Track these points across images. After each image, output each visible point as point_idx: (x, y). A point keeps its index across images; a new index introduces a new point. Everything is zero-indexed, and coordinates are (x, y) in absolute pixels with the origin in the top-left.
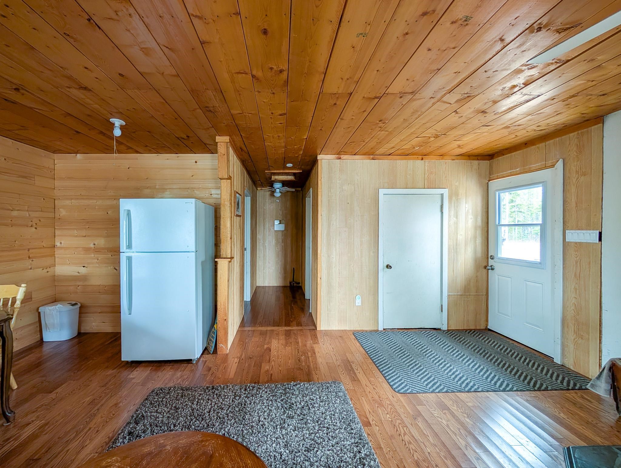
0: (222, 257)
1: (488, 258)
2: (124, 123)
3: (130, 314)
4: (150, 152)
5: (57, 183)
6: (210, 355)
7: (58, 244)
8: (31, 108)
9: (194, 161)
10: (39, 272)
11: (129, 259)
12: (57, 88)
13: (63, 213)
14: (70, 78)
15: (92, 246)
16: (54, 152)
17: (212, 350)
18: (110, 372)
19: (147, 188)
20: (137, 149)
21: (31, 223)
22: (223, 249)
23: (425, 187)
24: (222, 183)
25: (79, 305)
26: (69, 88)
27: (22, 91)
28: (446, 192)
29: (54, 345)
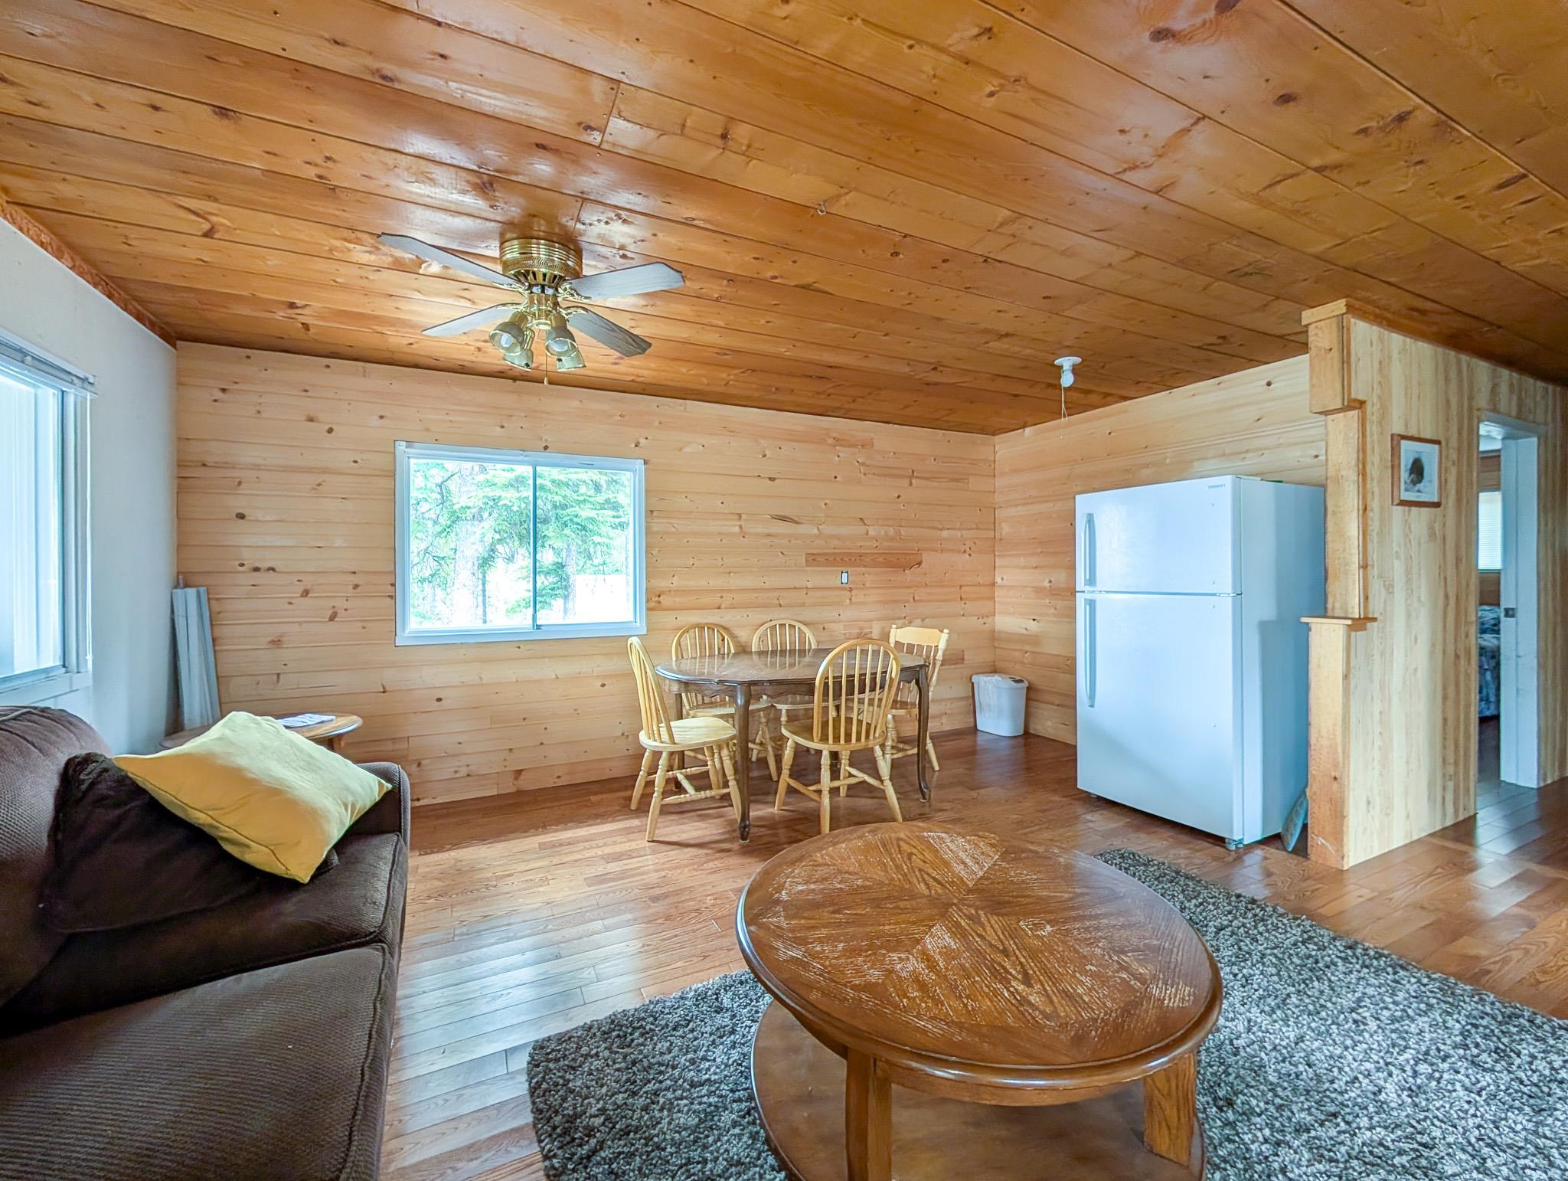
0: (1330, 613)
2: (1078, 360)
3: (1092, 706)
4: (1151, 391)
5: (999, 482)
6: (1284, 853)
7: (998, 580)
8: (953, 384)
9: (1265, 382)
10: (974, 622)
11: (1092, 604)
12: (974, 349)
13: (1005, 529)
14: (986, 331)
15: (1046, 584)
16: (994, 434)
17: (1292, 842)
18: (1057, 798)
19: (1147, 466)
20: (1124, 393)
21: (963, 548)
22: (1335, 596)
24: (1330, 423)
25: (1026, 684)
26: (987, 343)
27: (940, 369)
29: (991, 737)
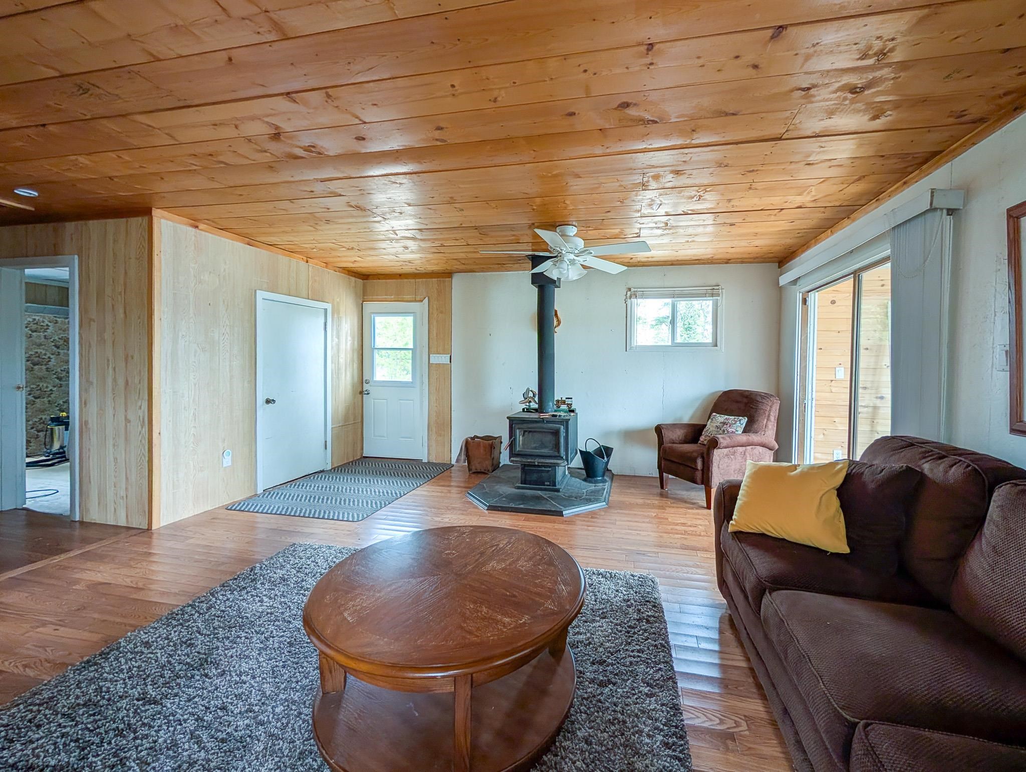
1: (362, 383)
23: (310, 297)
28: (329, 306)
